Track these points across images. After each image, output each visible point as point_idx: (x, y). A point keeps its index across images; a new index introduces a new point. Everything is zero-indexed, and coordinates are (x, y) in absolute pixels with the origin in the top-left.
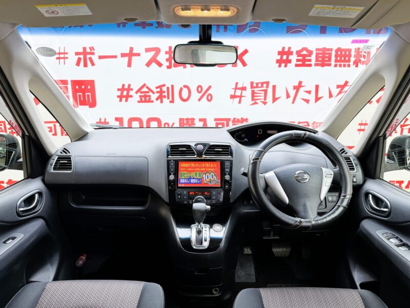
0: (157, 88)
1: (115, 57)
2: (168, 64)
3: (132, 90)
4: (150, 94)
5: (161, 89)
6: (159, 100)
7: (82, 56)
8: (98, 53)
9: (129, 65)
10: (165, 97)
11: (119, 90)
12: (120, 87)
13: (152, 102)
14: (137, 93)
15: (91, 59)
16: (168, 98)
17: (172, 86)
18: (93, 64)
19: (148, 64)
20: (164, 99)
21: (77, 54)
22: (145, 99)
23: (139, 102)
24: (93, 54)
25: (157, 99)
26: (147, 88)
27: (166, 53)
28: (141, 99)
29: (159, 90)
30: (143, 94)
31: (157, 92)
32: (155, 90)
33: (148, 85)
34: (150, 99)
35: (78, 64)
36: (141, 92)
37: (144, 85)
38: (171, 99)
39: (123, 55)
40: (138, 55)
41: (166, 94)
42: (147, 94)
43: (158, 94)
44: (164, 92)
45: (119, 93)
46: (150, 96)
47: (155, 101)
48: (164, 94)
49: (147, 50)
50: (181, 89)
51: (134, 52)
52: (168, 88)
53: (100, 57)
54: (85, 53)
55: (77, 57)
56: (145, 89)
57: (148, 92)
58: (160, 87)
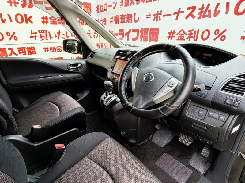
0: (189, 31)
1: (171, 15)
2: (199, 16)
3: (175, 33)
4: (184, 35)
5: (191, 32)
6: (188, 39)
7: (156, 16)
8: (163, 13)
9: (177, 19)
10: (192, 37)
11: (169, 33)
12: (170, 31)
13: (184, 40)
14: (177, 35)
15: (159, 17)
16: (194, 38)
17: (198, 30)
18: (160, 20)
19: (187, 18)
20: (191, 38)
21: (154, 15)
22: (181, 38)
23: (177, 40)
24: (161, 14)
25: (187, 38)
26: (184, 32)
27: (200, 9)
28: (179, 38)
29: (189, 33)
30: (180, 35)
31: (188, 34)
32: (187, 33)
33: (184, 30)
34: (183, 38)
35: (154, 20)
36: (179, 34)
37: (182, 30)
38: (195, 39)
39: (175, 13)
40: (183, 12)
41: (193, 35)
42: (183, 35)
43: (189, 35)
44: (192, 34)
45: (168, 35)
46: (184, 36)
47: (186, 39)
48: (192, 35)
49: (188, 9)
50: (204, 32)
51: (181, 11)
52: (195, 32)
53: (164, 16)
54: (157, 14)
55: (154, 16)
56: (182, 33)
57: (183, 34)
58: (191, 31)
